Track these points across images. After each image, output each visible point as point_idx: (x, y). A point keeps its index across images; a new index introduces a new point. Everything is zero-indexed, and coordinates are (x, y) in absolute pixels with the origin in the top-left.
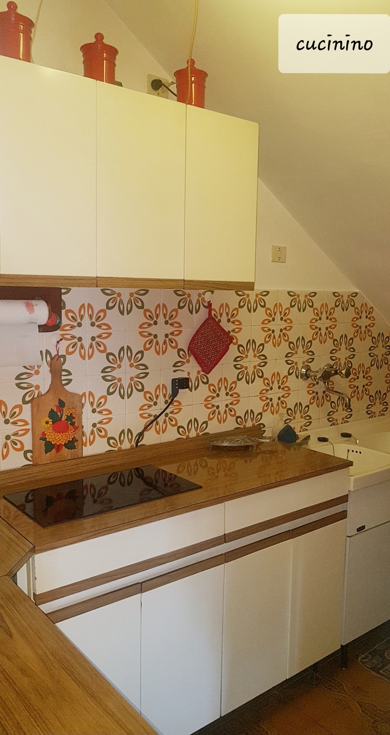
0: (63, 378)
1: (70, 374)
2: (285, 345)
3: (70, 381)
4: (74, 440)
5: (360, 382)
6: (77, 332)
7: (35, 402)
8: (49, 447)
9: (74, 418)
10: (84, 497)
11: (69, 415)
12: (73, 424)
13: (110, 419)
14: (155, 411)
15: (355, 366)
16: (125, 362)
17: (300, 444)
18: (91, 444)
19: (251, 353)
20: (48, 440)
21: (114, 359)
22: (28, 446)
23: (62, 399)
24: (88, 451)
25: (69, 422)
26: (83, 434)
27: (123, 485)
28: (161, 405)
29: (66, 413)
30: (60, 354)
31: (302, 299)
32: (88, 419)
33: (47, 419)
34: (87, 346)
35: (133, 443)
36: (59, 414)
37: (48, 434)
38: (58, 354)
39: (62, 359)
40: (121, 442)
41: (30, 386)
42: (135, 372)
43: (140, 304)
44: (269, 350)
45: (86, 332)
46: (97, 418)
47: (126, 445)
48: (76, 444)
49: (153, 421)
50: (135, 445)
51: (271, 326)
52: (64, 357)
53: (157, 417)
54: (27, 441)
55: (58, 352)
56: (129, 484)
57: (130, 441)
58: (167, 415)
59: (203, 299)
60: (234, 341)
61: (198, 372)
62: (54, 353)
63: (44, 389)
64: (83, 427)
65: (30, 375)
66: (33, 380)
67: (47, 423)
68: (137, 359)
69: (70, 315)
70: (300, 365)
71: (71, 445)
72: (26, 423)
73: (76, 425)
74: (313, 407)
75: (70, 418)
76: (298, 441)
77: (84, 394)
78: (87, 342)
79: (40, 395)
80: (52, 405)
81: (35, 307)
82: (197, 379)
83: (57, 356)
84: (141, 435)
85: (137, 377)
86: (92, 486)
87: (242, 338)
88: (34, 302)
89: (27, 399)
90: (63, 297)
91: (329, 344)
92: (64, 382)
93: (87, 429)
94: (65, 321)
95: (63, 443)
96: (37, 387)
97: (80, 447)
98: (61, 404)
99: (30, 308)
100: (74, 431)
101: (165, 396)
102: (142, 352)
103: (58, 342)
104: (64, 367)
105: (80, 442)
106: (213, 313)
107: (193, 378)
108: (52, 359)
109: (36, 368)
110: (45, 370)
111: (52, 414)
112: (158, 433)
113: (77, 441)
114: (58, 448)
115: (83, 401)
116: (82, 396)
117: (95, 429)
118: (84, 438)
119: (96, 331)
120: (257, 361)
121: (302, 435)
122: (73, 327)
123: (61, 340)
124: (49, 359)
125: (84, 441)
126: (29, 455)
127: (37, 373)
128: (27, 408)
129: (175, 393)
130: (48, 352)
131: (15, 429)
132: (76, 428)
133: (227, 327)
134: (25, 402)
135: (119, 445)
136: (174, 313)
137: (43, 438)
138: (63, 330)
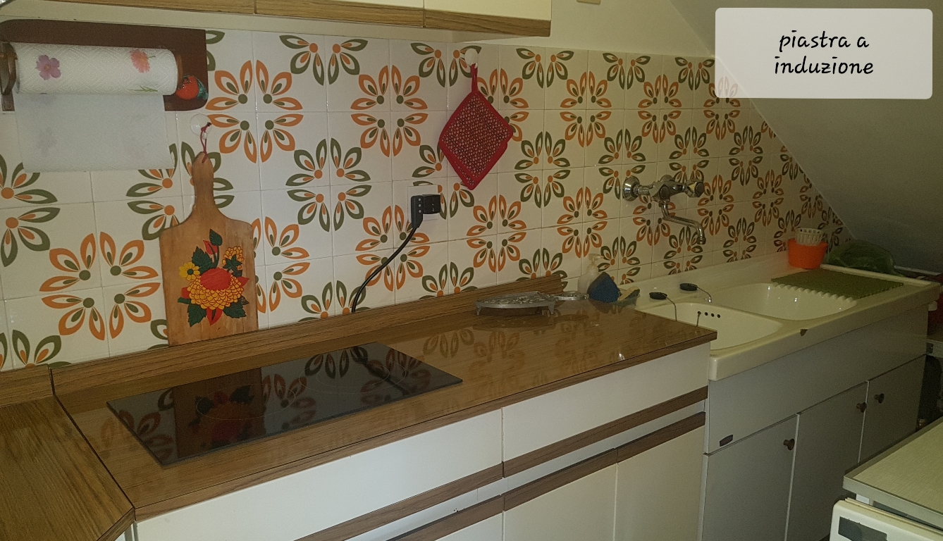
0: (216, 193)
1: (228, 186)
2: (598, 143)
3: (230, 199)
4: (242, 302)
5: (716, 205)
6: (238, 112)
7: (168, 236)
8: (196, 314)
9: (240, 263)
10: (265, 398)
11: (230, 258)
12: (238, 274)
13: (306, 266)
14: (383, 251)
15: (708, 179)
16: (329, 168)
17: (625, 304)
18: (273, 307)
19: (544, 155)
20: (193, 302)
21: (308, 163)
22: (158, 313)
23: (216, 230)
24: (267, 320)
25: (231, 271)
26: (258, 291)
27: (332, 375)
28: (394, 239)
29: (224, 255)
30: (208, 152)
31: (627, 67)
32: (266, 265)
33: (191, 265)
34: (258, 138)
35: (347, 305)
36: (212, 256)
37: (193, 291)
38: (205, 151)
39: (213, 161)
40: (327, 305)
41: (156, 207)
42: (346, 184)
43: (352, 66)
44: (573, 150)
45: (256, 112)
46: (282, 263)
47: (335, 309)
48: (244, 307)
49: (380, 269)
50: (351, 309)
51: (577, 110)
52: (217, 157)
53: (386, 262)
54: (156, 305)
55: (205, 148)
56: (343, 373)
57: (342, 302)
58: (404, 258)
59: (463, 61)
60: (516, 134)
61: (456, 187)
62: (197, 149)
63: (183, 213)
64: (257, 279)
65: (155, 189)
66: (162, 197)
67: (190, 272)
68: (349, 163)
69: (225, 80)
70: (622, 177)
71: (237, 309)
72: (153, 273)
73: (244, 275)
74: (643, 245)
75: (233, 263)
76: (620, 299)
77: (257, 222)
78: (258, 131)
79: (175, 224)
80: (198, 239)
81: (150, 61)
82: (454, 197)
83: (204, 155)
84: (361, 291)
85: (352, 192)
86: (278, 378)
87: (529, 130)
88: (149, 52)
89: (152, 230)
90: (209, 47)
91: (669, 144)
92: (218, 201)
93: (266, 282)
94: (214, 92)
95: (222, 308)
96: (170, 210)
97: (252, 314)
98: (215, 240)
99: (142, 63)
100: (240, 287)
101: (400, 225)
102: (357, 151)
103: (203, 129)
104: (216, 175)
105: (253, 306)
106: (480, 85)
107: (447, 194)
108: (194, 159)
109: (166, 176)
110: (183, 178)
111: (199, 257)
112: (390, 287)
113: (246, 303)
114: (214, 316)
115: (256, 235)
116: (252, 226)
117: (279, 282)
118: (260, 299)
119: (274, 112)
120: (554, 169)
121: (625, 289)
122: (230, 103)
123: (209, 124)
124: (188, 159)
125: (261, 303)
126: (161, 328)
127: (168, 184)
128: (153, 247)
129: (417, 221)
130: (186, 147)
131: (131, 283)
132: (244, 281)
133: (504, 110)
134: (147, 236)
135: (323, 310)
136: (413, 84)
137: (185, 299)
138: (211, 107)
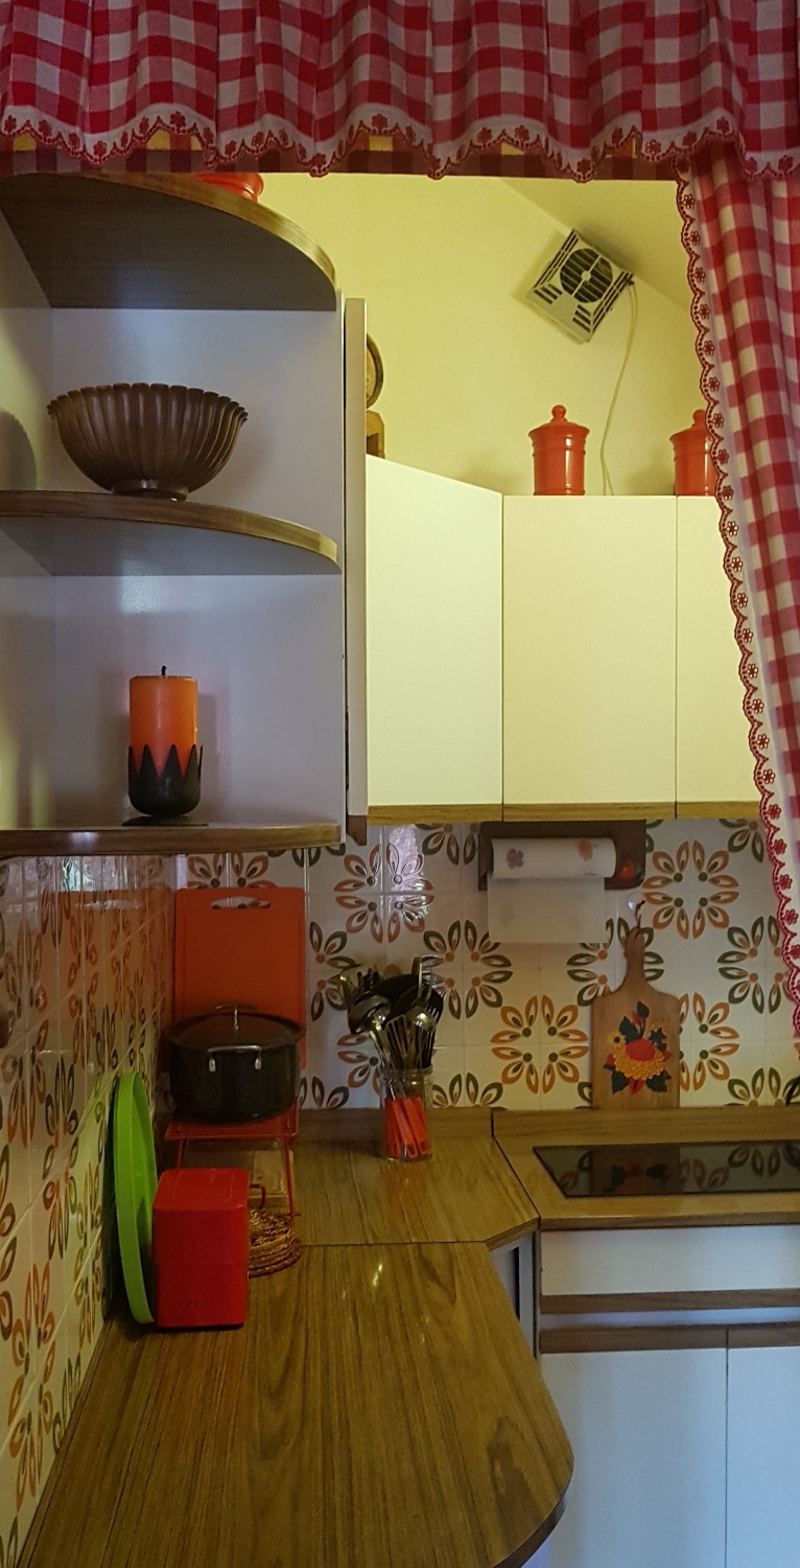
0: (646, 967)
1: (659, 960)
3: (660, 973)
4: (664, 1076)
6: (672, 890)
7: (597, 1003)
8: (620, 1082)
9: (664, 1037)
11: (656, 1031)
12: (662, 1048)
13: (735, 1047)
16: (766, 946)
18: (698, 1086)
20: (617, 1069)
21: (742, 940)
22: (585, 1075)
23: (644, 1002)
24: (689, 1098)
25: (655, 1044)
26: (683, 1068)
29: (650, 1027)
30: (642, 926)
32: (692, 1042)
33: (617, 1034)
34: (691, 915)
35: (780, 1096)
36: (638, 1027)
37: (618, 1059)
38: (638, 927)
39: (646, 936)
40: (757, 1093)
41: (592, 976)
45: (691, 891)
46: (709, 1042)
47: (766, 1098)
48: (667, 1082)
50: (784, 1102)
52: (650, 931)
54: (582, 1065)
55: (639, 923)
57: (776, 1092)
62: (632, 924)
63: (614, 983)
64: (681, 1055)
65: (591, 959)
66: (596, 968)
67: (617, 1040)
69: (661, 861)
71: (658, 1083)
72: (583, 1038)
73: (668, 1049)
75: (658, 1036)
77: (685, 998)
78: (690, 909)
79: (607, 993)
80: (625, 1010)
81: (594, 851)
83: (636, 931)
84: (797, 1083)
88: (593, 842)
89: (586, 997)
90: (650, 832)
92: (648, 975)
93: (691, 1060)
94: (651, 871)
95: (644, 1079)
96: (603, 980)
97: (675, 1090)
98: (643, 1012)
99: (586, 852)
100: (665, 1060)
103: (638, 907)
104: (648, 950)
105: (674, 1081)
108: (628, 933)
109: (602, 948)
110: (616, 950)
111: (626, 1027)
113: (669, 1077)
114: (636, 1085)
115: (683, 1010)
116: (680, 1002)
117: (705, 1062)
118: (684, 1075)
119: (709, 890)
122: (666, 881)
123: (643, 902)
124: (623, 934)
125: (685, 1079)
126: (586, 1091)
127: (603, 956)
128: (584, 1012)
130: (621, 921)
131: (565, 1045)
132: (667, 1056)
134: (581, 1002)
135: (752, 1097)
137: (610, 1066)
138: (647, 885)
